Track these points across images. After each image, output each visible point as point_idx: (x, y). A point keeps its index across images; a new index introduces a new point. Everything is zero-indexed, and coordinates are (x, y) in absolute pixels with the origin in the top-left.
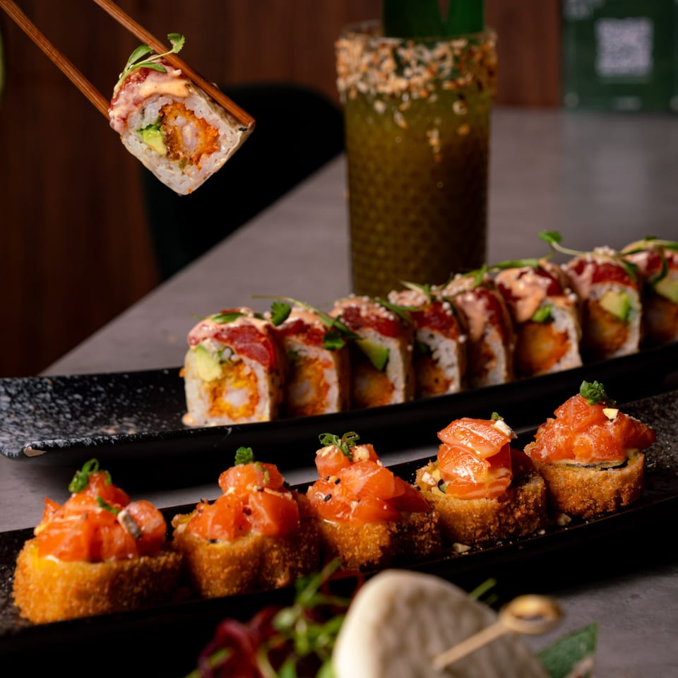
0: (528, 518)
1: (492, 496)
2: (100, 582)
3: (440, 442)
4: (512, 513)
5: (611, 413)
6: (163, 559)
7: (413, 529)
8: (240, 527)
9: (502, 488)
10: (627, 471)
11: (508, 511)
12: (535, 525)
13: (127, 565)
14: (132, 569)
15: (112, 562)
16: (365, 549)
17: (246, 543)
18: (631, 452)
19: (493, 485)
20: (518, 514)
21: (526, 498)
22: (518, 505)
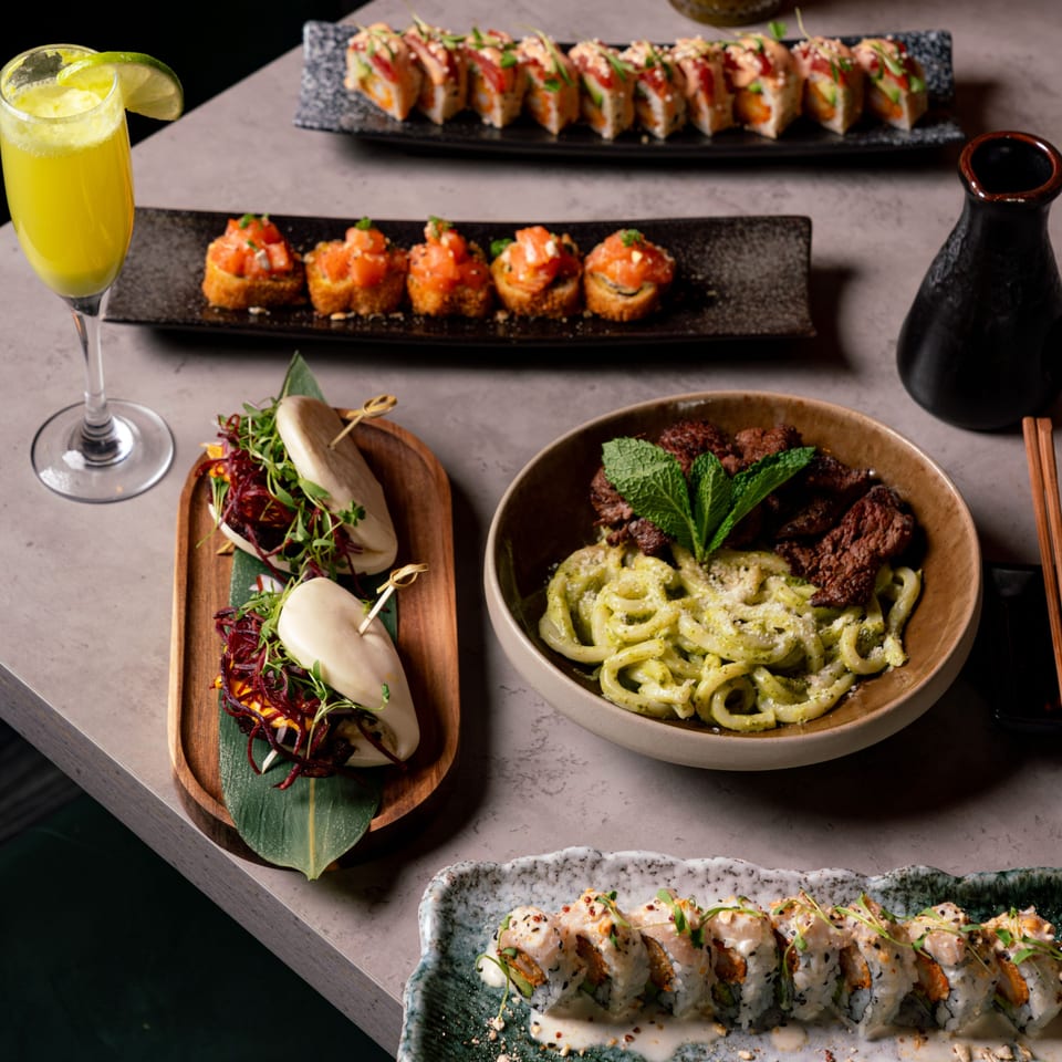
0: (553, 311)
1: (528, 292)
2: (239, 290)
3: (514, 239)
4: (541, 305)
5: (637, 256)
6: (282, 284)
7: (463, 300)
8: (342, 273)
9: (535, 289)
10: (631, 301)
11: (539, 303)
12: (560, 314)
13: (257, 284)
14: (260, 287)
15: (247, 281)
16: (425, 305)
17: (341, 286)
18: (646, 284)
19: (529, 285)
20: (545, 307)
21: (553, 298)
22: (547, 301)
